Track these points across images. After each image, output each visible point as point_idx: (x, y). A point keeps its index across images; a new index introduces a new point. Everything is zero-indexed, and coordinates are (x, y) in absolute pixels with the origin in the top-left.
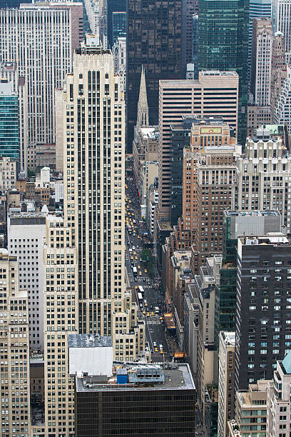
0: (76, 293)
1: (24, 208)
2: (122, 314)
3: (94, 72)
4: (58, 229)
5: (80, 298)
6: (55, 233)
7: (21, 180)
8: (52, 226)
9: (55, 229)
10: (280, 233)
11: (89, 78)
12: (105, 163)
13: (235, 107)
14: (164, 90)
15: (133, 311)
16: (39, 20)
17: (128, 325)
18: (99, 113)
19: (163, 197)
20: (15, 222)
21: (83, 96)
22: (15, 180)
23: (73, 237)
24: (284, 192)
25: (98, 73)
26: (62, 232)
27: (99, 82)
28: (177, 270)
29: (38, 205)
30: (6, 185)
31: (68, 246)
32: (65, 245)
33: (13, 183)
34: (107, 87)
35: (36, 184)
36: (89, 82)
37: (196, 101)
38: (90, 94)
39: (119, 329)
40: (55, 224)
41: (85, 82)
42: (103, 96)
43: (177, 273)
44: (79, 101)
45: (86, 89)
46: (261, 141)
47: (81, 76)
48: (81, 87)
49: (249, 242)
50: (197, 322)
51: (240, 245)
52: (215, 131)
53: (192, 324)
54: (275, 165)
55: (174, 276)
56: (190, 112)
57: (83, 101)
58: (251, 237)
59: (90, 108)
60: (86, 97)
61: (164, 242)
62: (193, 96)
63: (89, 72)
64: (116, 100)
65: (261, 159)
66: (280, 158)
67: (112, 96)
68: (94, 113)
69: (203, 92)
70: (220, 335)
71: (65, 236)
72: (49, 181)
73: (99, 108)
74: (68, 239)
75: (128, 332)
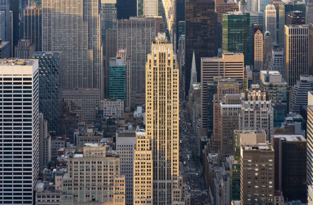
0: (151, 176)
1: (127, 128)
2: (178, 190)
3: (162, 53)
4: (142, 140)
5: (154, 179)
6: (140, 142)
7: (127, 112)
8: (139, 138)
9: (140, 140)
10: (265, 144)
11: (160, 56)
12: (168, 103)
13: (242, 72)
14: (204, 63)
15: (184, 188)
16: (138, 25)
17: (180, 196)
18: (165, 75)
19: (204, 122)
20: (120, 135)
21: (156, 66)
22: (123, 112)
23: (150, 145)
24: (268, 120)
25: (165, 54)
26: (144, 142)
27: (165, 58)
28: (210, 164)
29: (134, 126)
30: (118, 114)
31: (147, 150)
32: (146, 149)
33: (122, 113)
34: (169, 61)
35: (135, 114)
36: (160, 58)
37: (221, 69)
38: (160, 65)
39: (175, 198)
40: (140, 137)
41: (157, 58)
42: (167, 66)
43: (210, 166)
44: (154, 68)
45: (158, 63)
46: (254, 91)
47: (155, 56)
48: (155, 61)
49: (247, 148)
50: (220, 195)
51: (242, 150)
52: (231, 85)
53: (218, 196)
54: (262, 105)
55: (208, 168)
56: (218, 75)
57: (157, 69)
58: (248, 146)
59: (160, 73)
60: (158, 66)
61: (203, 148)
62: (219, 66)
63: (160, 53)
64: (174, 69)
65: (254, 101)
66: (265, 101)
67: (172, 66)
68: (162, 76)
69: (225, 64)
70: (232, 203)
71: (146, 144)
72: (141, 112)
73: (165, 73)
74: (147, 145)
75: (180, 200)
